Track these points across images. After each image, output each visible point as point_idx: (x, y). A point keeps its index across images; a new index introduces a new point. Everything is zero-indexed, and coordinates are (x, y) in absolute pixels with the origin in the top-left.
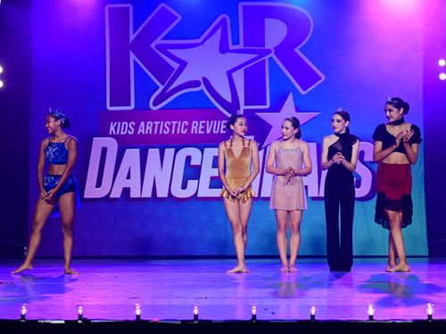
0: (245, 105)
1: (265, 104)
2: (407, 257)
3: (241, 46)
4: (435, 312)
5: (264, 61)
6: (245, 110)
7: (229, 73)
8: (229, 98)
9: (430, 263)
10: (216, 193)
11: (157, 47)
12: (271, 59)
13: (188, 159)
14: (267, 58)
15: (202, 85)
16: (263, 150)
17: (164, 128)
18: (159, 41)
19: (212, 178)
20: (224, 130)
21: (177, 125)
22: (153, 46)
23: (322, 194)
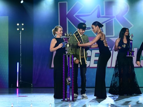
0: (106, 35)
14: (113, 19)
15: (91, 29)
16: (112, 51)
18: (76, 14)
22: (74, 16)
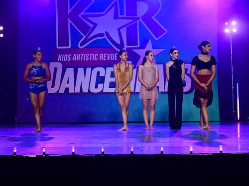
0: (127, 45)
1: (137, 45)
2: (210, 122)
3: (125, 16)
4: (223, 149)
5: (136, 23)
6: (127, 48)
7: (119, 29)
8: (119, 42)
9: (221, 125)
10: (112, 90)
11: (82, 16)
12: (140, 22)
13: (98, 73)
14: (138, 21)
15: (105, 35)
16: (136, 69)
17: (86, 57)
18: (83, 13)
19: (110, 83)
20: (116, 58)
21: (92, 56)
22: (80, 16)
23: (166, 90)
